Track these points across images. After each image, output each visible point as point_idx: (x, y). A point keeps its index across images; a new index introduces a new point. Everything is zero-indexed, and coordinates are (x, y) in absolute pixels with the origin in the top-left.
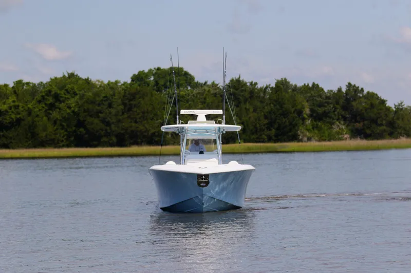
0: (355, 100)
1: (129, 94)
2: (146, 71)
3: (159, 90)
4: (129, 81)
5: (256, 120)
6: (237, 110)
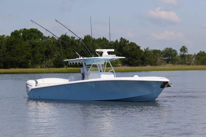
0: (124, 46)
1: (10, 42)
2: (19, 30)
3: (25, 40)
4: (10, 35)
5: (74, 56)
6: (65, 50)
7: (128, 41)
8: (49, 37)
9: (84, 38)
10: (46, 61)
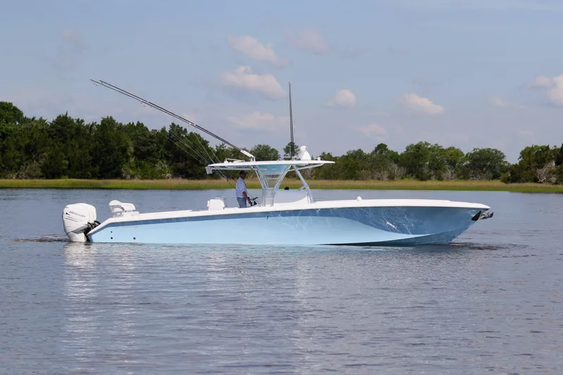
0: (178, 140)
5: (81, 156)
6: (63, 146)
7: (185, 130)
8: (34, 118)
9: (102, 123)
10: (27, 165)
